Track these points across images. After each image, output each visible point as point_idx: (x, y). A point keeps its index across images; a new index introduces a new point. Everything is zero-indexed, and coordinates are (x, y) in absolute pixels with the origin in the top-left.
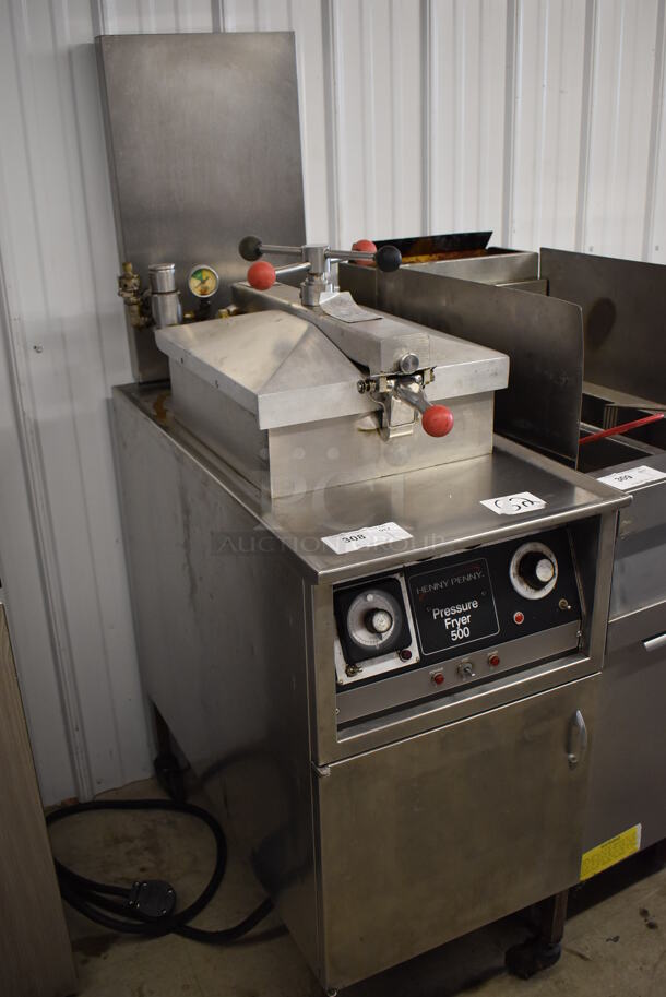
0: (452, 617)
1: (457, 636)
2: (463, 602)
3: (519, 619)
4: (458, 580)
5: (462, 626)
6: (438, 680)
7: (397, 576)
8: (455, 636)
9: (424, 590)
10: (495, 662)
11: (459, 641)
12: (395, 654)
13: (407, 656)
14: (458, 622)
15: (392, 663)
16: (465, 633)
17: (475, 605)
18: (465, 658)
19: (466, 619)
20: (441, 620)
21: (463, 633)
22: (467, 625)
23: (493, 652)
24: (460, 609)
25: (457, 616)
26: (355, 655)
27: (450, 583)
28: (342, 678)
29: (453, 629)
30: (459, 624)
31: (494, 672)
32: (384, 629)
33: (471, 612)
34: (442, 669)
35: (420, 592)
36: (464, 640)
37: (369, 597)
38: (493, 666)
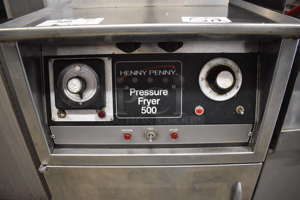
0: (145, 97)
1: (146, 111)
2: (156, 88)
3: (199, 111)
4: (155, 72)
5: (151, 105)
6: (127, 137)
7: (106, 59)
8: (144, 110)
9: (126, 73)
10: (174, 136)
11: (146, 115)
12: (94, 111)
13: (102, 115)
15: (92, 117)
16: (153, 111)
17: (165, 93)
18: (150, 128)
19: (156, 101)
20: (135, 97)
21: (151, 110)
23: (175, 129)
24: (152, 93)
25: (149, 97)
26: (65, 106)
27: (148, 73)
28: (55, 117)
29: (144, 106)
30: (149, 103)
31: (173, 142)
32: (76, 91)
33: (161, 97)
34: (131, 130)
35: (123, 74)
36: (151, 115)
37: (77, 68)
38: (173, 138)
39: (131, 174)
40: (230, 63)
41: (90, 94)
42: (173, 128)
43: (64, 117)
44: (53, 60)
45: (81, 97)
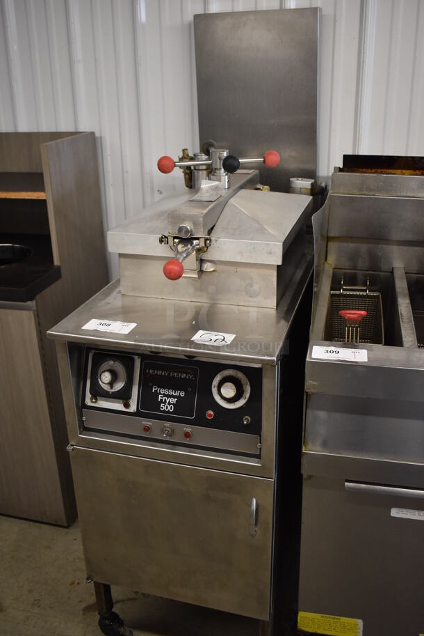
0: (165, 395)
1: (164, 408)
2: (175, 389)
3: (211, 415)
4: (176, 374)
5: (169, 404)
6: (147, 429)
7: (136, 357)
8: (163, 407)
9: (151, 372)
10: (187, 435)
11: (164, 411)
12: (121, 401)
13: (127, 405)
14: (168, 400)
15: (118, 406)
16: (170, 408)
17: (182, 394)
18: (167, 424)
19: (174, 401)
20: (157, 394)
21: (169, 408)
22: (173, 404)
23: (188, 428)
24: (171, 393)
25: (168, 396)
26: (98, 393)
27: (169, 374)
28: (88, 402)
29: (163, 403)
30: (167, 401)
31: (187, 441)
32: (106, 382)
33: (178, 397)
34: (151, 424)
35: (149, 372)
36: (169, 412)
37: (111, 362)
38: (187, 437)
39: (148, 466)
40: (240, 375)
41: (119, 386)
42: (187, 427)
43: (95, 402)
44: (93, 351)
45: (112, 388)
